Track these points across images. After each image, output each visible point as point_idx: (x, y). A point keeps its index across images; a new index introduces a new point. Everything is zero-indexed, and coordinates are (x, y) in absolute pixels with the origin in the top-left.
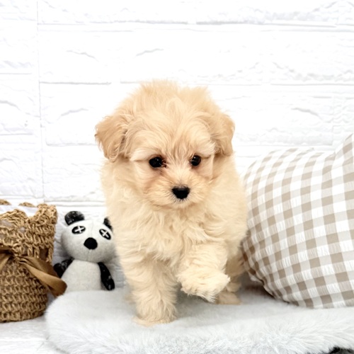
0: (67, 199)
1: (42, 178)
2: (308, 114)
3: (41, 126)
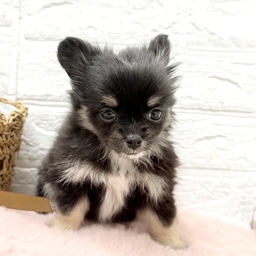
0: (42, 98)
3: (20, 18)
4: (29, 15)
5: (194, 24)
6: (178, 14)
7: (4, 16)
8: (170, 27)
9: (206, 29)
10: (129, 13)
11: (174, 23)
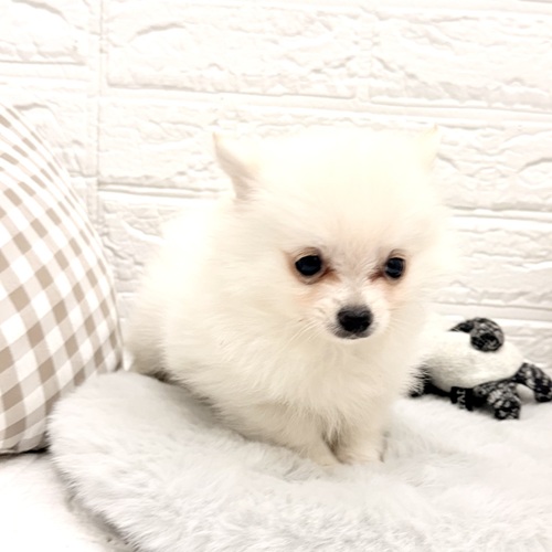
1: (98, 141)
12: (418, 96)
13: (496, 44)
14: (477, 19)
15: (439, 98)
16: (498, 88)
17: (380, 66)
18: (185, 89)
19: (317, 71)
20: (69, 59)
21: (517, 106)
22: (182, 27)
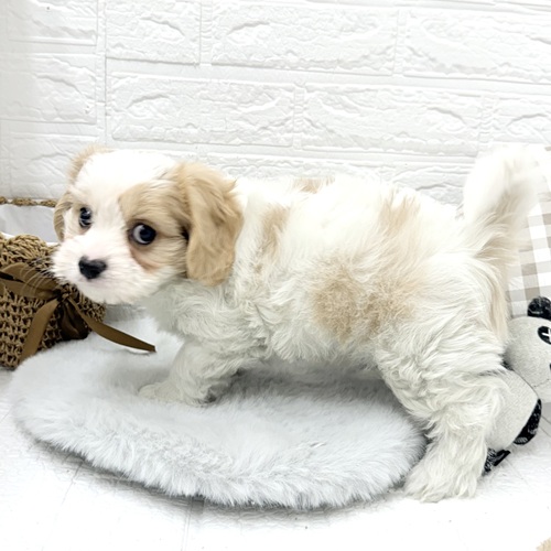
2: (449, 116)
3: (106, 114)
4: (117, 111)
5: (309, 121)
6: (292, 108)
7: (87, 112)
8: (282, 124)
9: (324, 126)
10: (234, 108)
11: (287, 119)
12: (335, 145)
13: (389, 108)
14: (376, 91)
15: (351, 146)
16: (391, 139)
17: (308, 124)
18: (170, 141)
19: (265, 128)
20: (82, 120)
21: (404, 151)
22: (167, 97)
